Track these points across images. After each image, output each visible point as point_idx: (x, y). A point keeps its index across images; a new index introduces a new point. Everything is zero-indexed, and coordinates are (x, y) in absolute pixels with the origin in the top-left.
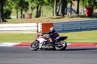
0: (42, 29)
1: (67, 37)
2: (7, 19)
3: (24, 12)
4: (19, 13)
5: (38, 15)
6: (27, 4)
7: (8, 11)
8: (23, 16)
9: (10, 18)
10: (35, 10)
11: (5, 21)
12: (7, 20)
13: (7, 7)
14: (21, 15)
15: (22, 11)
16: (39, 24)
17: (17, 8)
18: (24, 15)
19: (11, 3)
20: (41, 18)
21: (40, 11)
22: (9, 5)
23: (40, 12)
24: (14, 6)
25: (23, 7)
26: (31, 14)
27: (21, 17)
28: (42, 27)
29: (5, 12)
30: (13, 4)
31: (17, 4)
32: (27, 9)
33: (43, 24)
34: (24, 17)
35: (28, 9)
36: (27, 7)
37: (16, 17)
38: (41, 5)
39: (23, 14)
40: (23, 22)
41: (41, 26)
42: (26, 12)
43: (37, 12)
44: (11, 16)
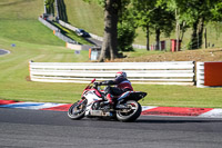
0: (205, 75)
1: (145, 94)
2: (124, 50)
3: (162, 37)
4: (153, 37)
5: (196, 44)
6: (171, 16)
7: (127, 32)
8: (161, 46)
9: (131, 49)
10: (190, 31)
11: (120, 56)
12: (124, 54)
13: (125, 24)
14: (155, 43)
15: (158, 33)
16: (198, 64)
17: (147, 27)
18: (163, 42)
19: (135, 15)
20: (202, 50)
21: (200, 33)
22: (129, 20)
23: (201, 38)
24: (141, 22)
25: (162, 24)
26: (180, 41)
27: (157, 48)
28: (205, 70)
29: (119, 35)
30: (139, 16)
31: (148, 16)
32: (170, 29)
33: (206, 65)
34: (163, 47)
35: (172, 28)
36: (170, 25)
37: (145, 47)
38: (204, 20)
39: (161, 40)
40: (160, 60)
41: (203, 68)
42: (168, 35)
43: (194, 35)
44: (134, 45)
